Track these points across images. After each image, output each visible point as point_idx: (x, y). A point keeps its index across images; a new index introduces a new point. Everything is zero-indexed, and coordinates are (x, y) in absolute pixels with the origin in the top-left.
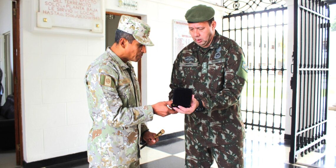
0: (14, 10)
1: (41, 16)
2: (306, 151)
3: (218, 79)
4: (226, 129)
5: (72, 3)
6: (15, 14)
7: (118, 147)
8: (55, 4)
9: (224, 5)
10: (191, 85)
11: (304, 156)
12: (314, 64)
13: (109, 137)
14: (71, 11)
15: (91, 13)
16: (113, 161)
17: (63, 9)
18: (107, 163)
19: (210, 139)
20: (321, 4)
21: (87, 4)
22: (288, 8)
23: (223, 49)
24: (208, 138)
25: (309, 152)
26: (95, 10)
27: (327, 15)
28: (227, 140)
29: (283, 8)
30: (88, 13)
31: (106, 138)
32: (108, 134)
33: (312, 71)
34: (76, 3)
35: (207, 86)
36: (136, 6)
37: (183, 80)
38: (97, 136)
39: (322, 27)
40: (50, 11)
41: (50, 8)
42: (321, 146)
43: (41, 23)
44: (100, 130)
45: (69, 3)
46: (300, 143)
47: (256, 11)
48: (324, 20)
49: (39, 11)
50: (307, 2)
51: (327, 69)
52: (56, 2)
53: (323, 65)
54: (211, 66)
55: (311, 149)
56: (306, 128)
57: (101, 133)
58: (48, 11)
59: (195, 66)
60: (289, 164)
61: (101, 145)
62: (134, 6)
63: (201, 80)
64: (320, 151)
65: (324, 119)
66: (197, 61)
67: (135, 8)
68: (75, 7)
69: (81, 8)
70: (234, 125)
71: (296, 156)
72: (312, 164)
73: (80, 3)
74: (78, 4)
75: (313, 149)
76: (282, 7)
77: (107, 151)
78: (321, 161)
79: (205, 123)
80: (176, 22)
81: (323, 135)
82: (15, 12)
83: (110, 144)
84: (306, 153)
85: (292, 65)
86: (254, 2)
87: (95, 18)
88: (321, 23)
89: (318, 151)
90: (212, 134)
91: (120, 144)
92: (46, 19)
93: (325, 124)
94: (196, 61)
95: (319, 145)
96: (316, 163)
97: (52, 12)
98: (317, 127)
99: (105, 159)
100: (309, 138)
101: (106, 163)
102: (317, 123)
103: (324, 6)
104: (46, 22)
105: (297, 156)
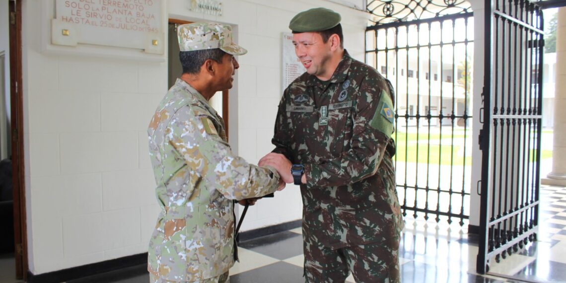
0: (12, 14)
1: (58, 26)
2: (504, 252)
3: (342, 136)
4: (364, 219)
5: (112, 4)
6: (13, 22)
7: (213, 246)
8: (82, 5)
9: (368, 8)
10: (303, 143)
11: (500, 262)
12: (517, 108)
13: (199, 230)
14: (109, 17)
15: (143, 22)
16: (205, 271)
17: (95, 14)
18: (197, 274)
19: (337, 234)
20: (530, 7)
21: (137, 5)
22: (474, 14)
23: (353, 84)
24: (333, 233)
25: (510, 254)
26: (151, 16)
27: (539, 27)
28: (366, 237)
29: (466, 15)
30: (138, 21)
31: (194, 232)
32: (196, 226)
33: (514, 120)
34: (118, 4)
35: (328, 148)
36: (220, 10)
37: (291, 134)
38: (177, 230)
39: (530, 46)
40: (73, 17)
41: (75, 12)
42: (530, 244)
43: (58, 38)
44: (182, 220)
45: (107, 3)
46: (494, 240)
47: (421, 19)
48: (534, 34)
49: (55, 17)
50: (507, 3)
51: (539, 117)
52: (84, 3)
53: (532, 110)
54: (333, 113)
55: (512, 250)
56: (505, 214)
57: (185, 225)
58: (71, 18)
59: (310, 111)
60: (477, 274)
61: (186, 245)
62: (216, 9)
63: (318, 137)
64: (528, 252)
65: (534, 200)
66: (313, 104)
67: (218, 12)
68: (117, 11)
69: (127, 12)
70: (377, 211)
71: (488, 261)
72: (514, 275)
73: (125, 4)
74: (121, 5)
75: (516, 250)
76: (464, 12)
77: (196, 254)
78: (529, 270)
79: (327, 208)
80: (286, 37)
81: (533, 225)
82: (14, 18)
83: (200, 243)
84: (504, 257)
85: (481, 109)
86: (418, 4)
87: (150, 30)
88: (529, 39)
89: (525, 253)
90: (340, 226)
91: (215, 242)
92: (66, 30)
93: (537, 207)
94: (311, 104)
95: (526, 243)
96: (521, 274)
97: (77, 19)
98: (522, 213)
99: (193, 268)
100: (509, 232)
101: (195, 275)
102: (522, 207)
103: (535, 12)
104: (67, 35)
105: (490, 261)
